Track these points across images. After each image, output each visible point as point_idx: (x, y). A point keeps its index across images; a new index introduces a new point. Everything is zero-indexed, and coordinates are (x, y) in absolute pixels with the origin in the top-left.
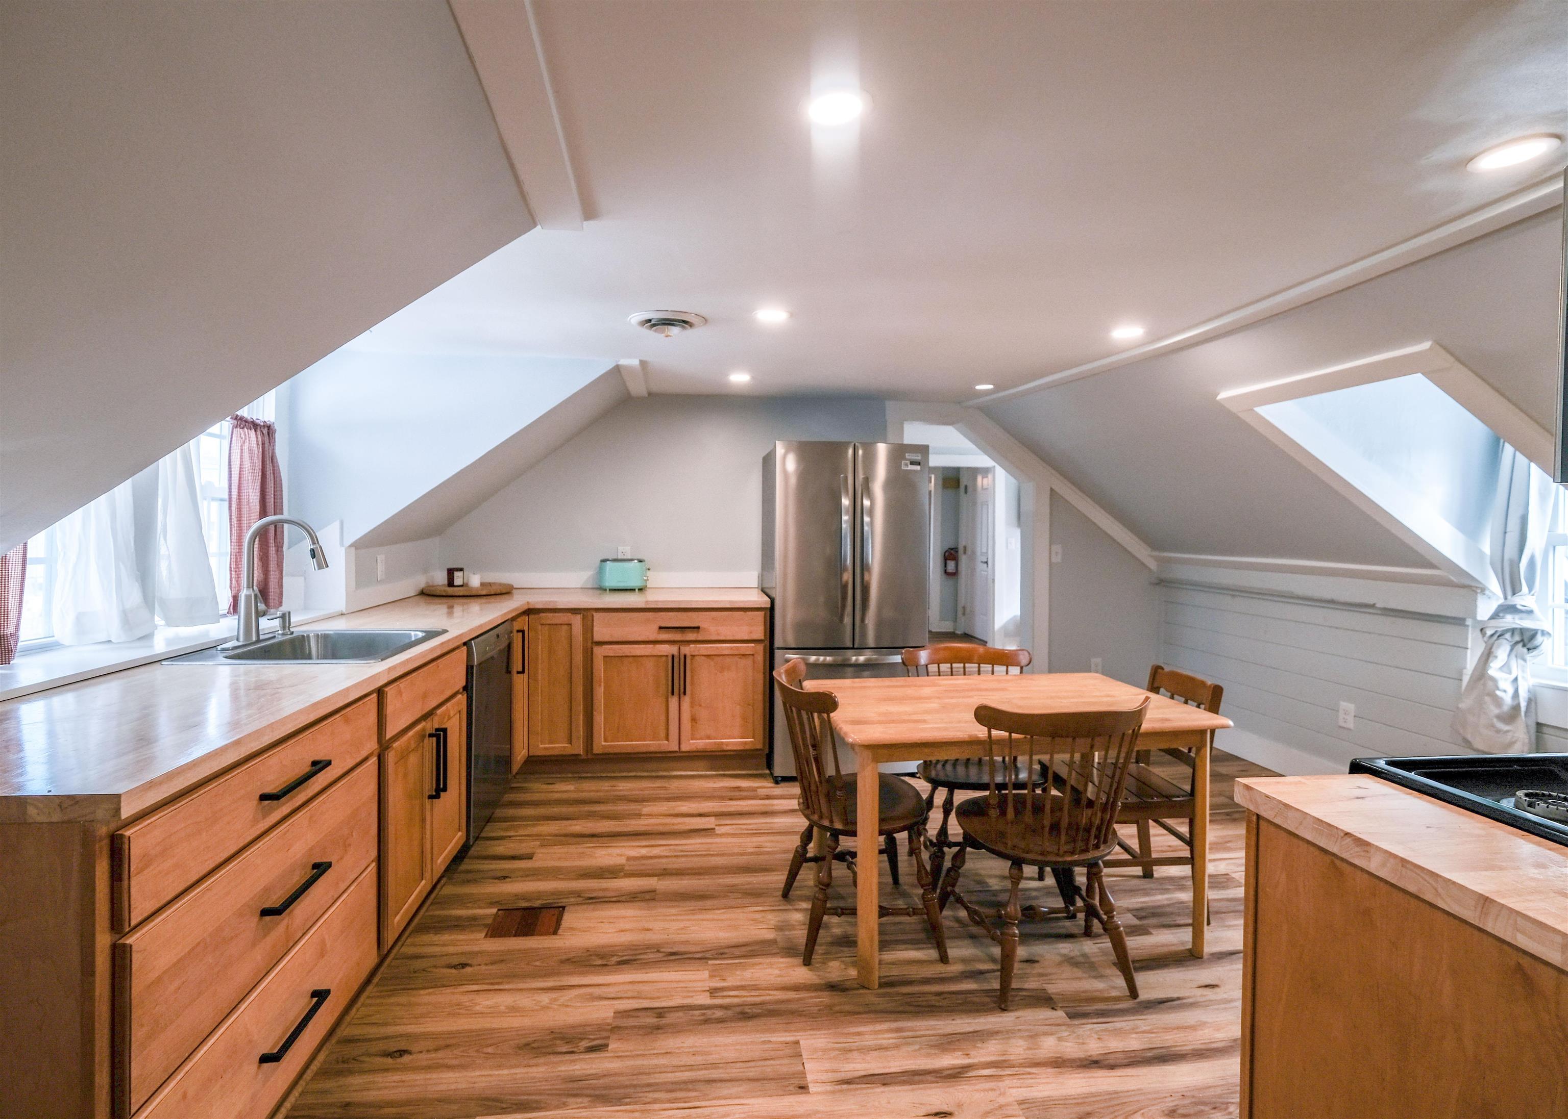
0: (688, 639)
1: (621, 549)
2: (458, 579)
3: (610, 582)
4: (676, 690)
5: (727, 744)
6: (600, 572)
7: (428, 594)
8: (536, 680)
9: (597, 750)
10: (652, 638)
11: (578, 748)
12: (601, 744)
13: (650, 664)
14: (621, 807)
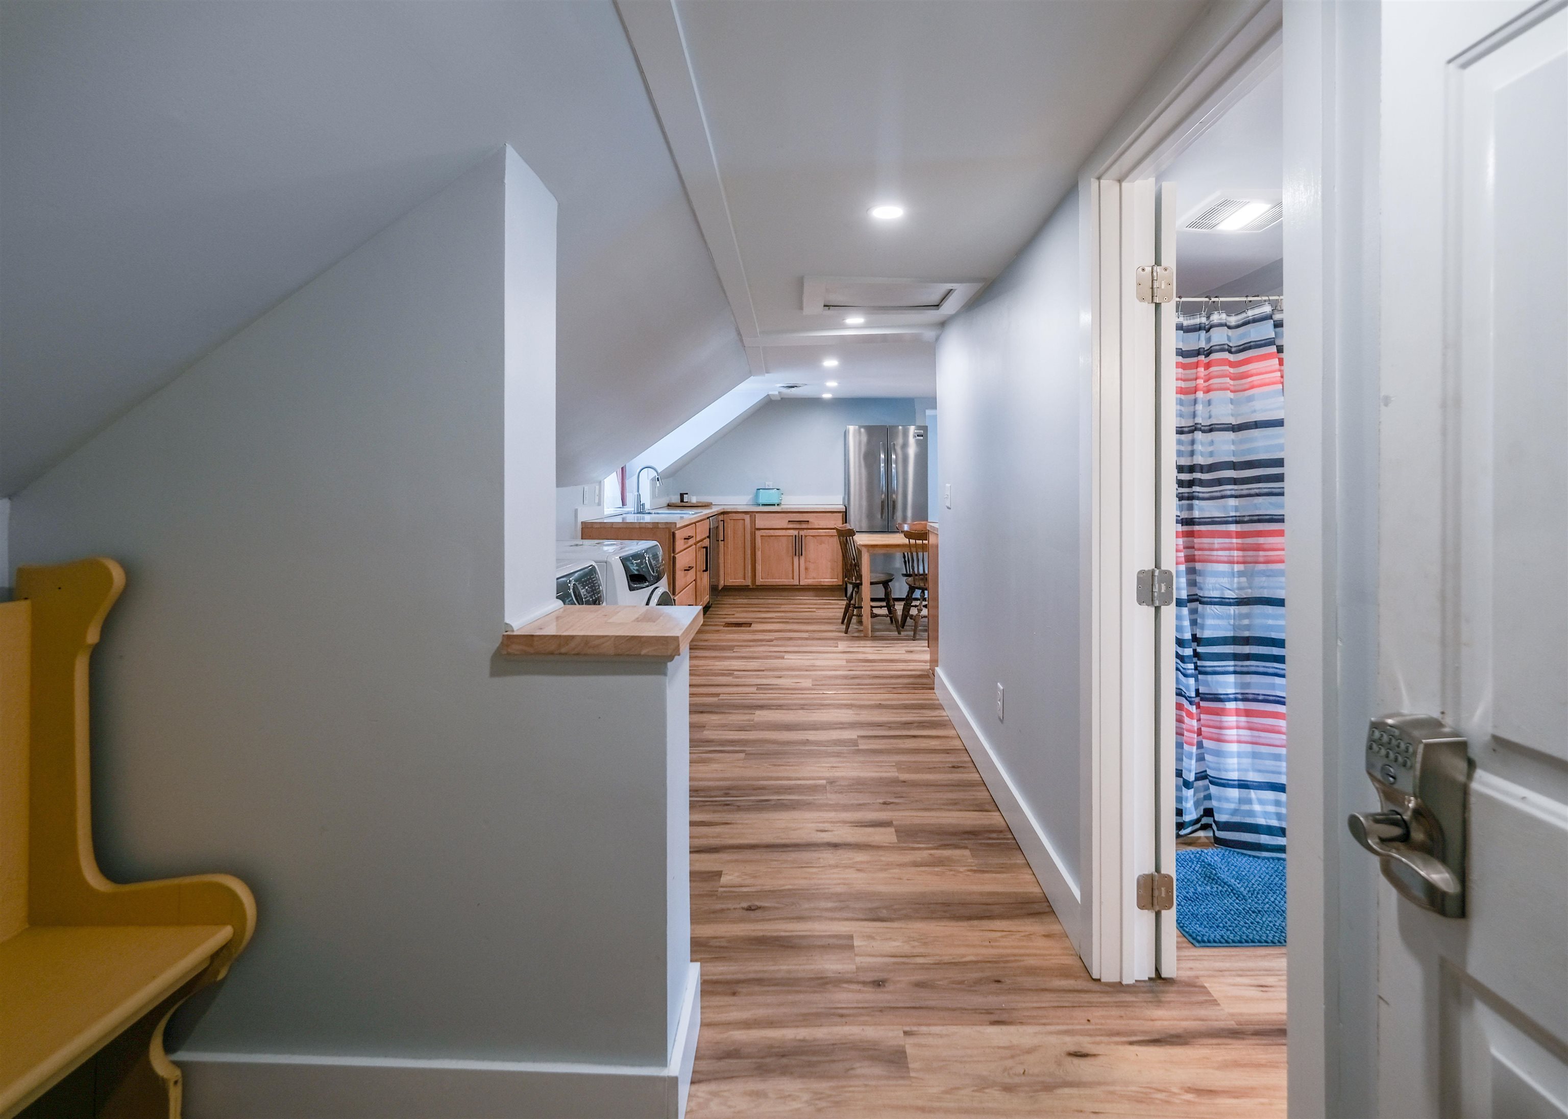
0: (803, 527)
1: (767, 483)
2: (686, 498)
3: (761, 501)
4: (797, 554)
5: (824, 582)
6: (757, 496)
7: (670, 506)
8: (728, 548)
9: (758, 583)
10: (785, 527)
11: (748, 582)
12: (760, 581)
13: (784, 540)
14: (770, 606)
